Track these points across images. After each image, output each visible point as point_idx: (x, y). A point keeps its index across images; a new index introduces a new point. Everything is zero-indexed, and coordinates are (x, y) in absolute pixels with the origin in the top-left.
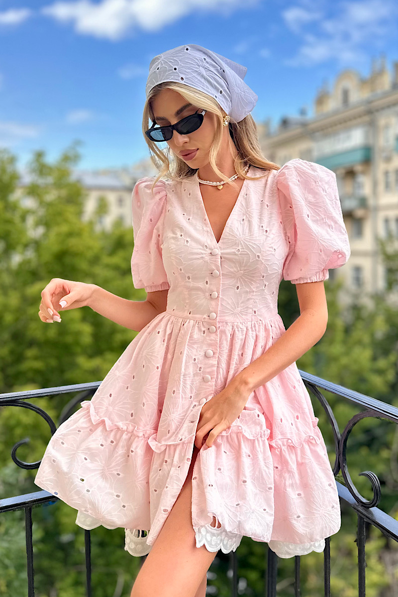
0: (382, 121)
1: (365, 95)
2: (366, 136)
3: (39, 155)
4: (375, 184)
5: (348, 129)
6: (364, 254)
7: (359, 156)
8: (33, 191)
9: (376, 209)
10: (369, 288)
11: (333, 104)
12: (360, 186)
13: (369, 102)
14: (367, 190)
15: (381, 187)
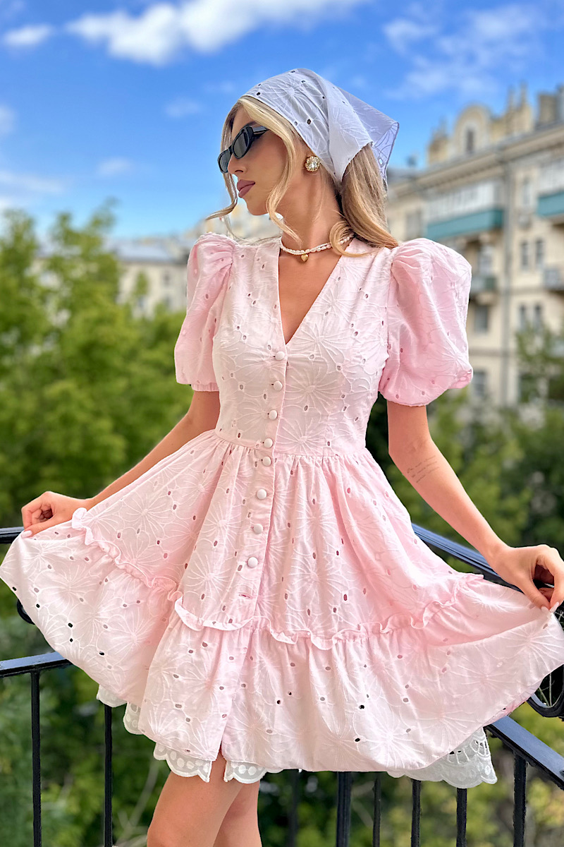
0: (520, 175)
1: (498, 138)
2: (497, 194)
3: (64, 218)
4: (508, 260)
5: (474, 184)
6: (491, 354)
7: (486, 221)
8: (55, 264)
9: (509, 293)
10: (497, 400)
11: (452, 151)
12: (489, 261)
13: (502, 148)
14: (496, 268)
15: (516, 263)
